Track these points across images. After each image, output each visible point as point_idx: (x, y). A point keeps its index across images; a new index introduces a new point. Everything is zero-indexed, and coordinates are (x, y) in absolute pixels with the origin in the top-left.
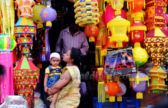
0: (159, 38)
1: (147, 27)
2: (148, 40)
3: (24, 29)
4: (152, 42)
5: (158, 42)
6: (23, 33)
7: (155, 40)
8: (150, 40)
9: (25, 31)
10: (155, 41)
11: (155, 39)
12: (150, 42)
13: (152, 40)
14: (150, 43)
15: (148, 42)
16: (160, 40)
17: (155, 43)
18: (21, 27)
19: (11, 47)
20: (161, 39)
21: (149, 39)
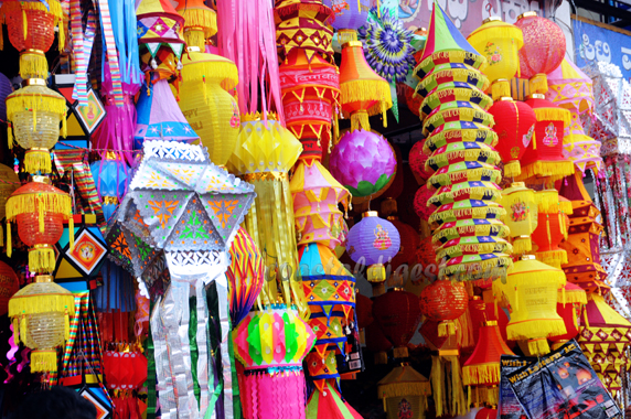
0: (618, 329)
1: (587, 291)
2: (591, 334)
3: (342, 288)
4: (604, 340)
5: (618, 341)
6: (340, 303)
7: (609, 334)
8: (598, 334)
9: (343, 296)
10: (610, 338)
11: (609, 331)
12: (599, 339)
13: (602, 335)
14: (599, 343)
15: (592, 339)
16: (621, 335)
17: (610, 342)
18: (333, 282)
19: (288, 350)
20: (623, 331)
21: (595, 330)
